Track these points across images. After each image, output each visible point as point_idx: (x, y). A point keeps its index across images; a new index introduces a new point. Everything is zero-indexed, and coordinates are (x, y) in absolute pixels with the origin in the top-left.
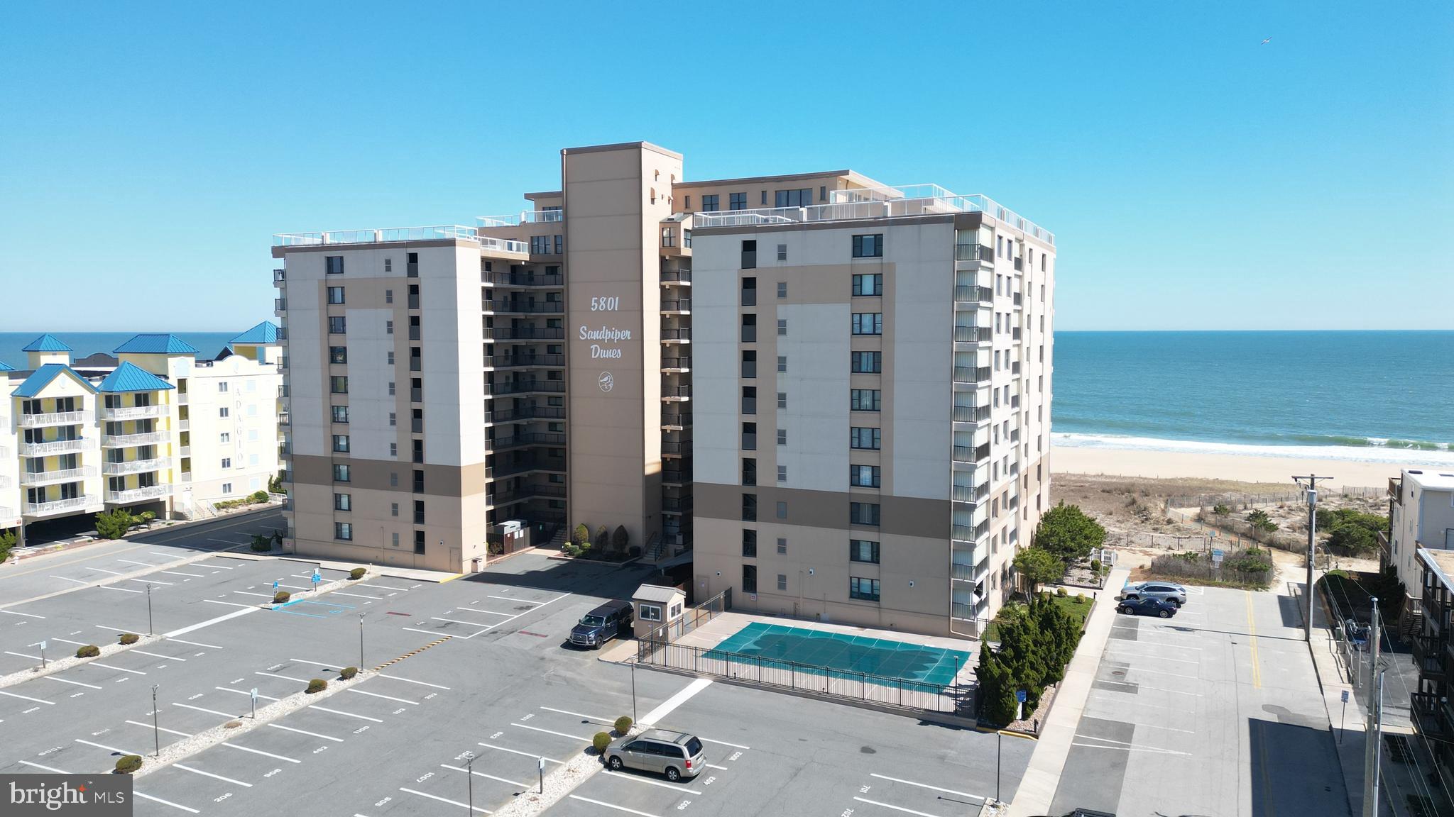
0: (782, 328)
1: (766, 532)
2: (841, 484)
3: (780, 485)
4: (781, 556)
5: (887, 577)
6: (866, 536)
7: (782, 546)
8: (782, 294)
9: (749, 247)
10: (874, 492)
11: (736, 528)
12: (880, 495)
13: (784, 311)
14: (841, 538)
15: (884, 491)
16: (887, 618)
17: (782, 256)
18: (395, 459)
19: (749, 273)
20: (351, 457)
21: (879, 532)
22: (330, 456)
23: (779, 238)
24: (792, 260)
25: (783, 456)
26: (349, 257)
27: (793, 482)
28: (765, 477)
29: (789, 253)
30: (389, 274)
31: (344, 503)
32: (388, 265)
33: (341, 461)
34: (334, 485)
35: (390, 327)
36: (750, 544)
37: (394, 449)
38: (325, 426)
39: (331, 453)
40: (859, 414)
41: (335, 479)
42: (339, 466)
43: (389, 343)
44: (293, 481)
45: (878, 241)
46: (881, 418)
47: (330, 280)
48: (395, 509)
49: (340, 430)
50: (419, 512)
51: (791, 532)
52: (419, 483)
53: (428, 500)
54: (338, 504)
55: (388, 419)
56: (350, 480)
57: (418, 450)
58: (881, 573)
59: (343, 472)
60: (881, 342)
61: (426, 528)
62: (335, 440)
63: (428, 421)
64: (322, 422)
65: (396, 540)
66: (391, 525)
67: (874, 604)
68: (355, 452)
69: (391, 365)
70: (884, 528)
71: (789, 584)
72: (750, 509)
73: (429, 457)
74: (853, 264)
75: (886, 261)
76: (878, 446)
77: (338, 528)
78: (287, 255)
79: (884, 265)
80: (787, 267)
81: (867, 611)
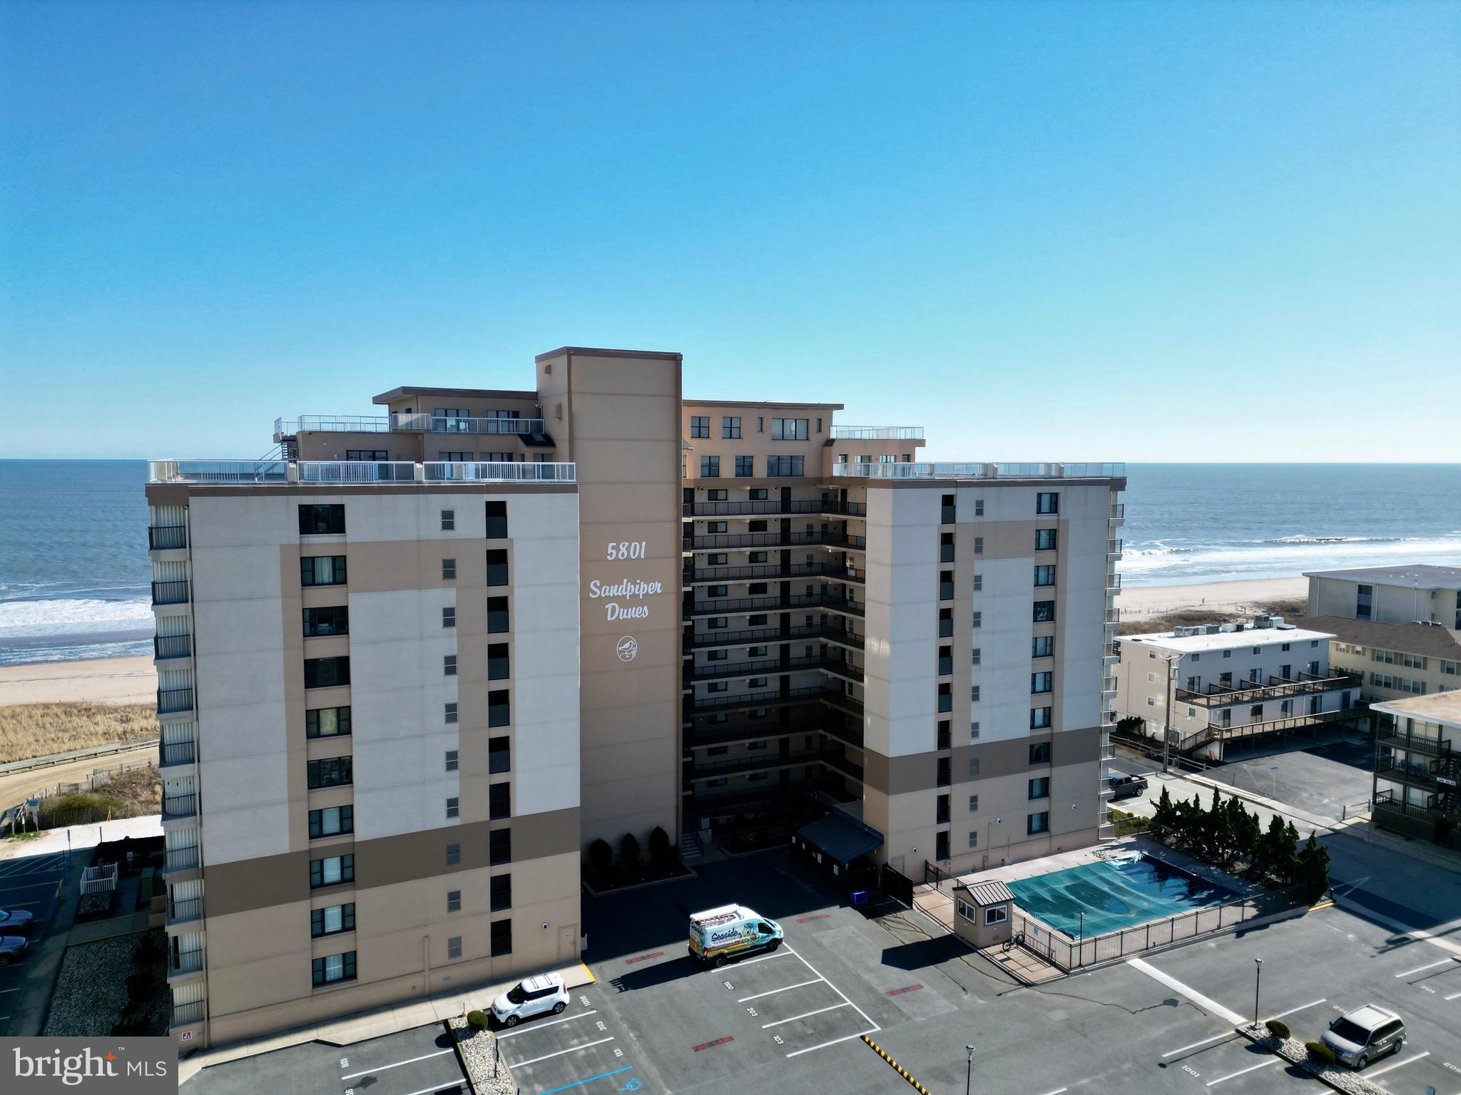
0: (978, 583)
1: (959, 793)
2: (1023, 730)
3: (974, 742)
4: (974, 813)
5: (1058, 806)
6: (1040, 773)
7: (974, 802)
8: (979, 547)
9: (948, 501)
10: (1046, 731)
11: (930, 797)
12: (1052, 734)
13: (983, 567)
14: (1019, 782)
15: (1056, 728)
16: (1057, 842)
17: (979, 512)
18: (455, 822)
19: (949, 529)
20: (356, 840)
21: (1051, 766)
22: (307, 848)
23: (976, 493)
24: (989, 515)
25: (977, 713)
26: (353, 507)
27: (985, 737)
28: (959, 738)
29: (986, 508)
30: (449, 534)
31: (333, 921)
32: (448, 520)
33: (331, 852)
34: (311, 897)
35: (449, 618)
36: (943, 810)
37: (453, 807)
38: (292, 800)
39: (303, 844)
40: (1038, 661)
41: (313, 887)
42: (322, 862)
43: (448, 643)
44: (202, 916)
45: (1055, 498)
46: (1054, 663)
47: (309, 544)
48: (454, 900)
49: (329, 798)
50: (501, 892)
51: (982, 787)
52: (500, 848)
53: (518, 870)
54: (318, 928)
55: (442, 761)
56: (348, 880)
57: (500, 799)
58: (1050, 805)
59: (332, 871)
60: (1056, 592)
61: (516, 914)
62: (316, 818)
63: (519, 753)
64: (284, 794)
65: (455, 948)
66: (444, 927)
67: (1045, 835)
68: (364, 830)
69: (449, 677)
70: (1053, 763)
71: (979, 839)
72: (944, 774)
73: (521, 806)
74: (1037, 521)
75: (1061, 518)
76: (1049, 688)
77: (319, 967)
78: (193, 501)
79: (1059, 520)
80: (983, 523)
81: (1041, 842)
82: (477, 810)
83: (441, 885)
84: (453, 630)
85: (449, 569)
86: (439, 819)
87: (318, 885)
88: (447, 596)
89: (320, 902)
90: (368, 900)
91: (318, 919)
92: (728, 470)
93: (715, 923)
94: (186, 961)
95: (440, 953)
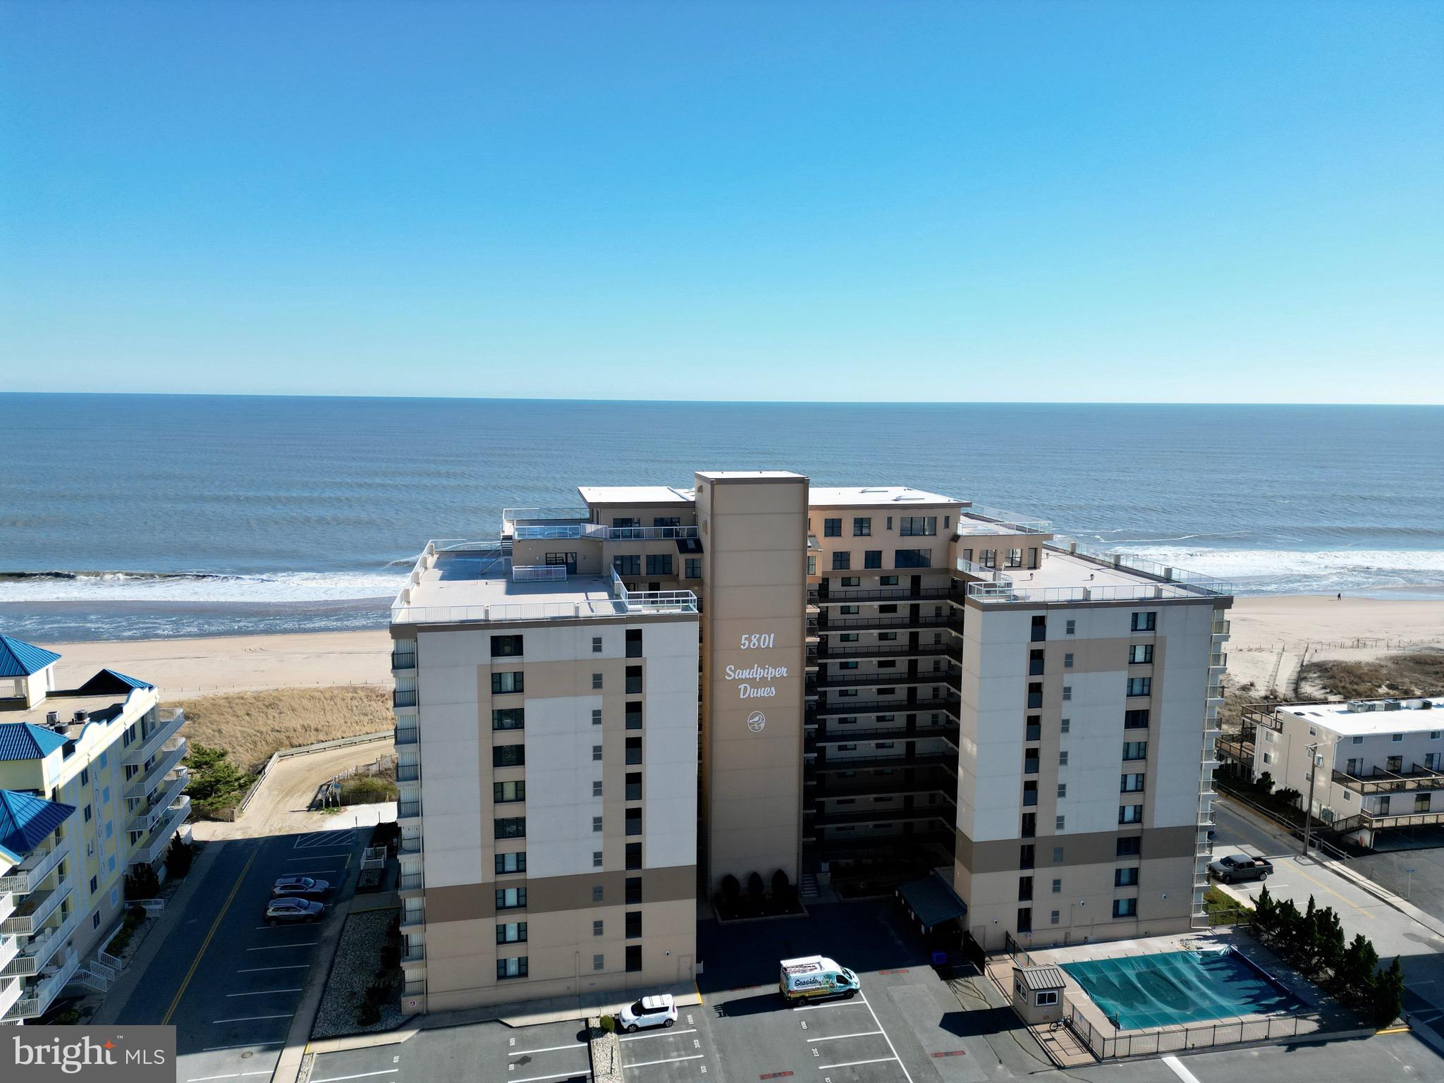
0: (1067, 694)
1: (1042, 876)
2: (1111, 825)
3: (1059, 833)
4: (1057, 894)
5: (1145, 894)
6: (1128, 863)
7: (1057, 885)
8: (1069, 661)
9: (1039, 623)
10: (1137, 826)
11: (1012, 878)
12: (1142, 829)
13: (1069, 679)
14: (1107, 870)
15: (1147, 824)
16: (1144, 927)
17: (1070, 630)
18: (599, 869)
19: (1038, 646)
20: (528, 878)
21: (1140, 858)
22: (493, 881)
23: (1068, 614)
24: (1080, 633)
25: (1062, 807)
26: (529, 637)
27: (1070, 828)
28: (1044, 828)
29: (1077, 627)
30: (598, 655)
31: (512, 934)
32: (597, 645)
33: (510, 884)
34: (496, 916)
35: (597, 717)
36: (1026, 889)
37: (598, 858)
38: (483, 846)
39: (491, 877)
40: (1130, 764)
41: (498, 908)
42: (504, 891)
43: (595, 736)
44: (423, 922)
45: (1152, 618)
46: (1146, 766)
47: (497, 664)
48: (598, 927)
49: (509, 847)
50: (634, 925)
51: (1066, 873)
52: (634, 891)
53: (647, 909)
54: (501, 939)
55: (590, 824)
56: (521, 905)
57: (634, 855)
58: (1138, 892)
59: (511, 898)
60: (1151, 703)
61: (643, 941)
62: (500, 860)
63: (649, 820)
64: (478, 842)
65: (599, 962)
66: (592, 946)
67: (1132, 919)
68: (534, 871)
69: (597, 762)
70: (1143, 855)
71: (1061, 918)
72: (1027, 858)
73: (650, 860)
74: (1131, 638)
75: (1158, 634)
76: (1140, 788)
77: (502, 965)
78: (420, 636)
79: (1155, 637)
80: (1074, 640)
81: (1127, 926)
82: (616, 862)
83: (589, 915)
84: (600, 727)
85: (597, 681)
86: (588, 867)
87: (501, 907)
88: (595, 701)
89: (503, 919)
90: (536, 921)
91: (501, 931)
92: (857, 563)
93: (799, 971)
94: (414, 952)
95: (588, 966)
